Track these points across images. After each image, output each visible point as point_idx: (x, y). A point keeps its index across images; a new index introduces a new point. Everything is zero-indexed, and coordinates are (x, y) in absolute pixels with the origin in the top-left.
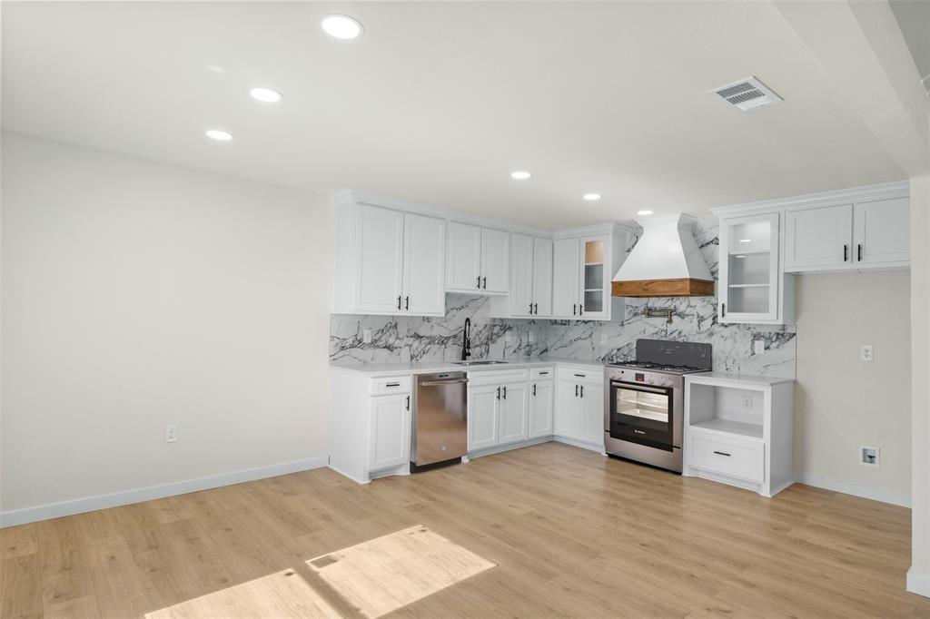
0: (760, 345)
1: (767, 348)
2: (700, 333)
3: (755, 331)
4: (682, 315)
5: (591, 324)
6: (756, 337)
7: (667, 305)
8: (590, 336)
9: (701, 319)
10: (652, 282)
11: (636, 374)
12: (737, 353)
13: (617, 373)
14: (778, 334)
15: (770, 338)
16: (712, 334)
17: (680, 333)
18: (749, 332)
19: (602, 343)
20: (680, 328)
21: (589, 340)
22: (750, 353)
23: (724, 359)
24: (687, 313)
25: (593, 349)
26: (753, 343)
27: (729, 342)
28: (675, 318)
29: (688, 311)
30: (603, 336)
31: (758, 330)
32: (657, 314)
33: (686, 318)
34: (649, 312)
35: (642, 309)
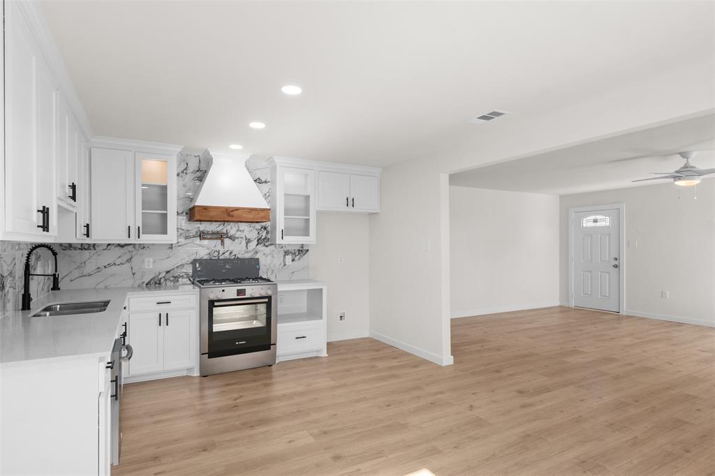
0: (289, 258)
1: (293, 260)
2: (247, 252)
3: (285, 249)
4: (232, 238)
5: (130, 248)
6: (287, 253)
7: (219, 229)
8: (129, 260)
9: (248, 241)
10: (237, 209)
11: (238, 290)
12: (274, 265)
13: (216, 292)
14: (299, 250)
15: (295, 253)
16: (257, 253)
17: (231, 253)
18: (282, 250)
19: (146, 267)
20: (231, 249)
21: (127, 266)
22: (283, 264)
23: (265, 271)
24: (237, 236)
25: (134, 274)
26: (284, 258)
27: (269, 258)
28: (227, 241)
29: (238, 234)
30: (146, 260)
31: (288, 248)
32: (209, 237)
33: (236, 240)
34: (202, 235)
35: (193, 232)
